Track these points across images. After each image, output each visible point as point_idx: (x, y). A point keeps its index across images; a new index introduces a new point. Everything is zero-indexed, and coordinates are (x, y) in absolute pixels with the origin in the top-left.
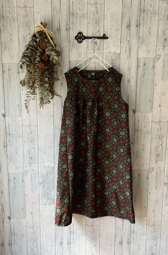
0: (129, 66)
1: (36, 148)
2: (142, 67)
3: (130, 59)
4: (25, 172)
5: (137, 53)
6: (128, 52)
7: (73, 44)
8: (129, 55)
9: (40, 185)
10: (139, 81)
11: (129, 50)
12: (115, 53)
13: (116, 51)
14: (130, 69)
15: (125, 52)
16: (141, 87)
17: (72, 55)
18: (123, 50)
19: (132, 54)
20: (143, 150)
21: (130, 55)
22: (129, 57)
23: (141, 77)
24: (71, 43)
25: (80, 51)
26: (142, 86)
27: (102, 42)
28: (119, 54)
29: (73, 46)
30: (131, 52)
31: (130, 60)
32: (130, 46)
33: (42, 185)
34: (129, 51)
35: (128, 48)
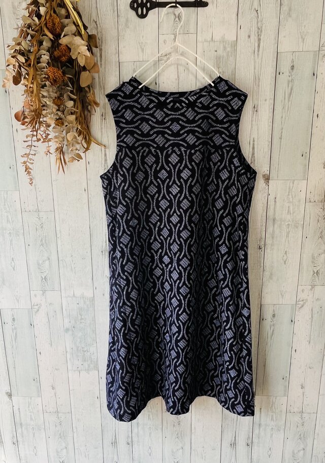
0: (256, 71)
1: (54, 257)
2: (287, 74)
3: (258, 55)
4: (35, 307)
5: (275, 39)
6: (254, 38)
7: (127, 20)
8: (257, 45)
9: (66, 332)
10: (278, 108)
11: (258, 32)
12: (223, 41)
13: (226, 37)
14: (259, 79)
15: (247, 37)
16: (284, 123)
17: (124, 47)
18: (243, 34)
19: (265, 43)
20: (285, 262)
21: (259, 46)
22: (256, 49)
23: (285, 99)
24: (122, 20)
25: (143, 37)
26: (285, 119)
27: (194, 16)
28: (235, 44)
29: (127, 26)
30: (262, 37)
31: (258, 58)
32: (259, 24)
33: (70, 332)
34: (257, 35)
35: (254, 29)
